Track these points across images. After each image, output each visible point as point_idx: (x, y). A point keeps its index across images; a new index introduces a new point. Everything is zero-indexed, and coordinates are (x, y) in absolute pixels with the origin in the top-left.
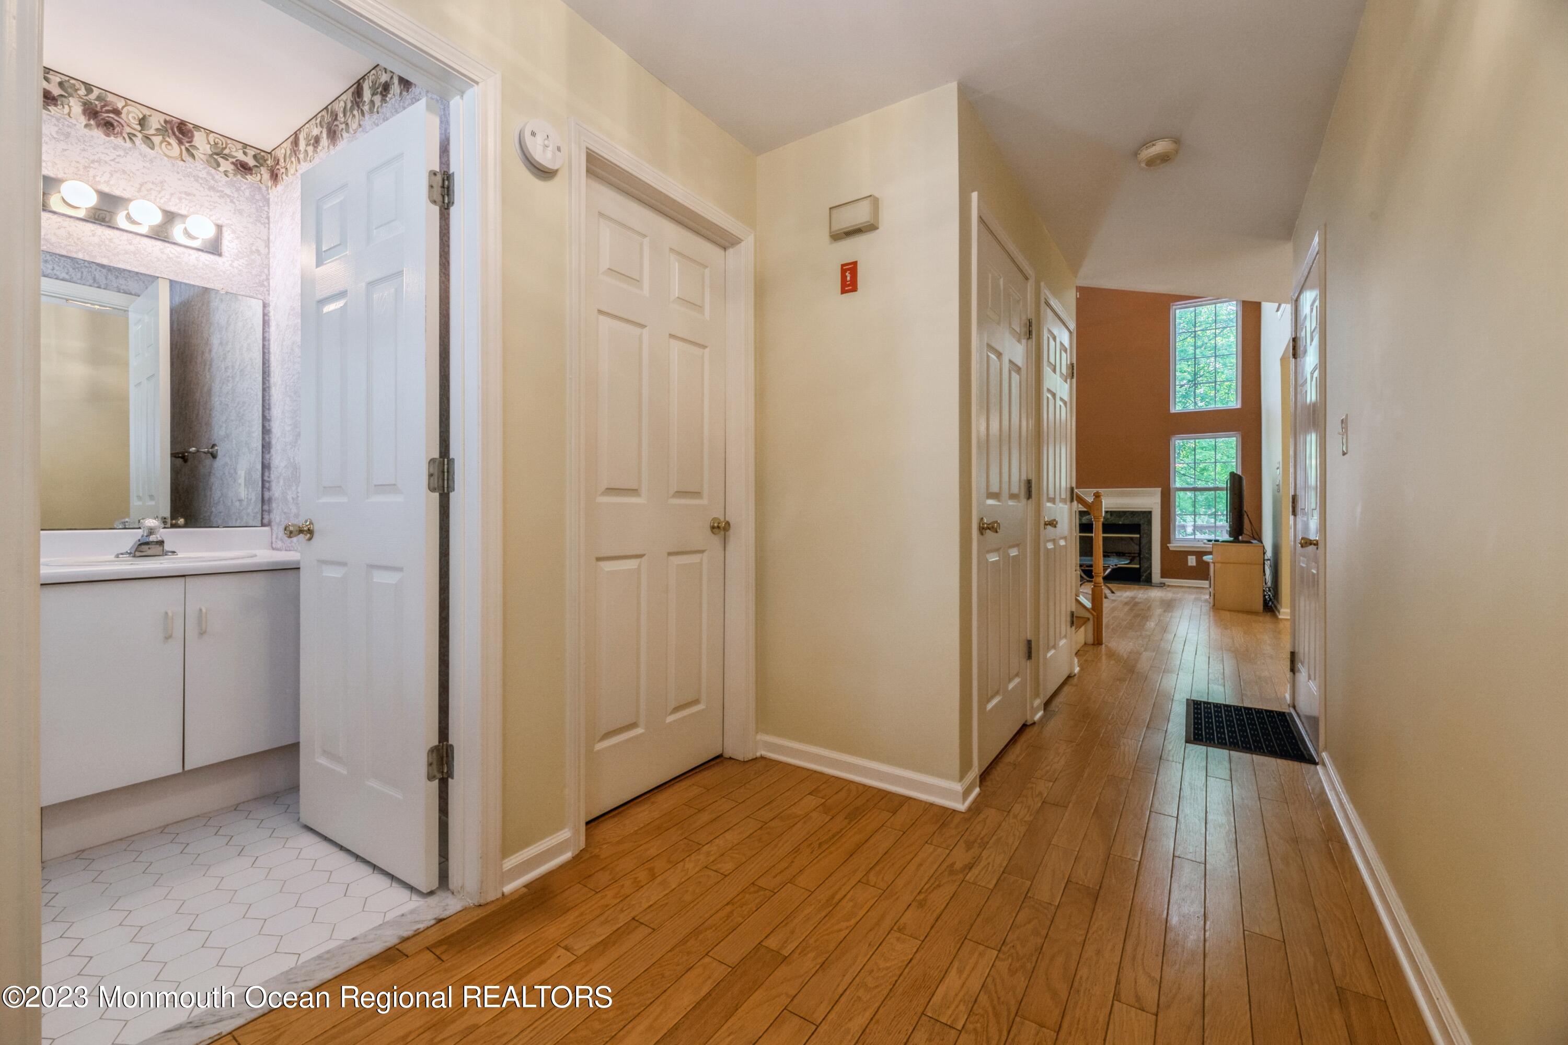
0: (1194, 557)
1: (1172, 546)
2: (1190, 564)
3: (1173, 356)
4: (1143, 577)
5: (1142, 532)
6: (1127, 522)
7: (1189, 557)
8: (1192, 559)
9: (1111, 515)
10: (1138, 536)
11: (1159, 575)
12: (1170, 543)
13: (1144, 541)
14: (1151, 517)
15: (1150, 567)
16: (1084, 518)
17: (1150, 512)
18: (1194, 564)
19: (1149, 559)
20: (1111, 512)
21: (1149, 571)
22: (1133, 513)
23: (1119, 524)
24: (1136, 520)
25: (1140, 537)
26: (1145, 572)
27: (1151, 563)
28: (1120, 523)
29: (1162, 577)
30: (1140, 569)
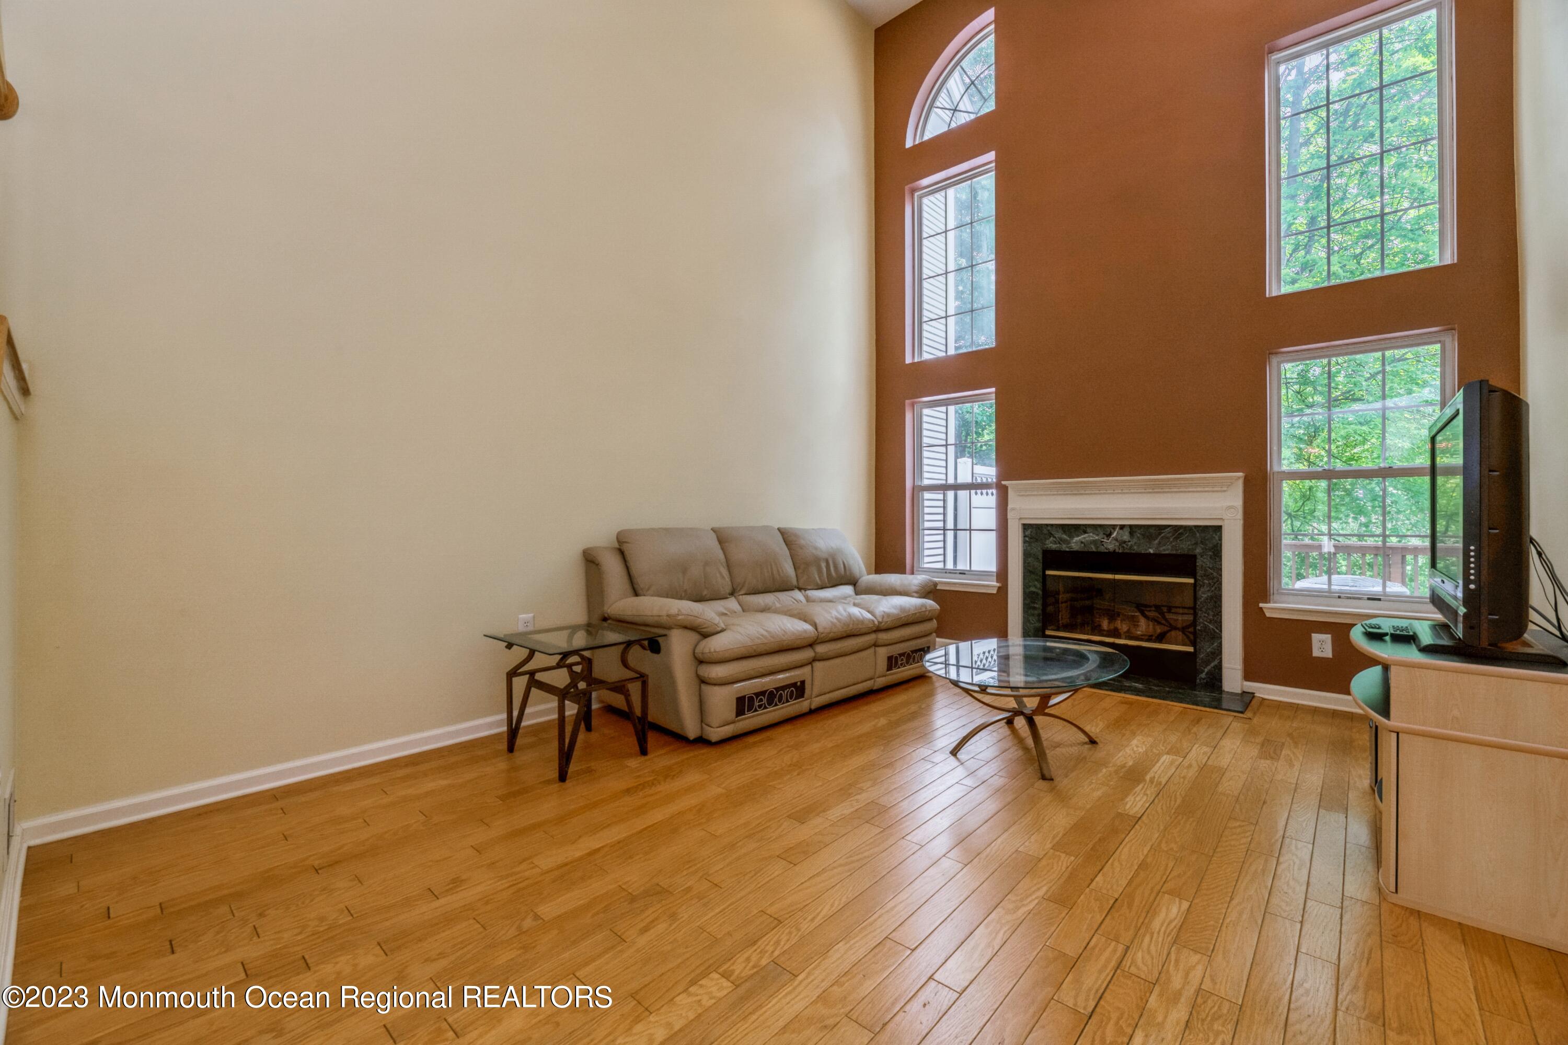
0: (1327, 638)
1: (1273, 608)
2: (1316, 653)
3: (1274, 158)
4: (1203, 675)
5: (1200, 572)
6: (1166, 549)
7: (1316, 637)
8: (1322, 642)
9: (1131, 534)
10: (1191, 581)
11: (1239, 674)
12: (1266, 601)
13: (1203, 594)
14: (1220, 539)
15: (1217, 653)
16: (1076, 539)
17: (1218, 529)
18: (1328, 653)
19: (1216, 636)
20: (1131, 526)
21: (1216, 662)
22: (1179, 531)
23: (1150, 554)
24: (1184, 546)
25: (1195, 585)
26: (1207, 663)
27: (1221, 644)
28: (1151, 551)
29: (1249, 675)
30: (1191, 656)
